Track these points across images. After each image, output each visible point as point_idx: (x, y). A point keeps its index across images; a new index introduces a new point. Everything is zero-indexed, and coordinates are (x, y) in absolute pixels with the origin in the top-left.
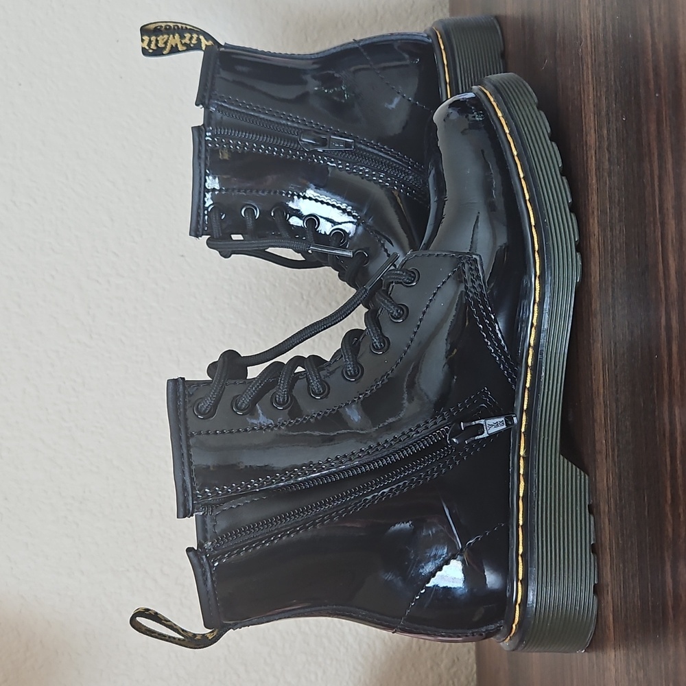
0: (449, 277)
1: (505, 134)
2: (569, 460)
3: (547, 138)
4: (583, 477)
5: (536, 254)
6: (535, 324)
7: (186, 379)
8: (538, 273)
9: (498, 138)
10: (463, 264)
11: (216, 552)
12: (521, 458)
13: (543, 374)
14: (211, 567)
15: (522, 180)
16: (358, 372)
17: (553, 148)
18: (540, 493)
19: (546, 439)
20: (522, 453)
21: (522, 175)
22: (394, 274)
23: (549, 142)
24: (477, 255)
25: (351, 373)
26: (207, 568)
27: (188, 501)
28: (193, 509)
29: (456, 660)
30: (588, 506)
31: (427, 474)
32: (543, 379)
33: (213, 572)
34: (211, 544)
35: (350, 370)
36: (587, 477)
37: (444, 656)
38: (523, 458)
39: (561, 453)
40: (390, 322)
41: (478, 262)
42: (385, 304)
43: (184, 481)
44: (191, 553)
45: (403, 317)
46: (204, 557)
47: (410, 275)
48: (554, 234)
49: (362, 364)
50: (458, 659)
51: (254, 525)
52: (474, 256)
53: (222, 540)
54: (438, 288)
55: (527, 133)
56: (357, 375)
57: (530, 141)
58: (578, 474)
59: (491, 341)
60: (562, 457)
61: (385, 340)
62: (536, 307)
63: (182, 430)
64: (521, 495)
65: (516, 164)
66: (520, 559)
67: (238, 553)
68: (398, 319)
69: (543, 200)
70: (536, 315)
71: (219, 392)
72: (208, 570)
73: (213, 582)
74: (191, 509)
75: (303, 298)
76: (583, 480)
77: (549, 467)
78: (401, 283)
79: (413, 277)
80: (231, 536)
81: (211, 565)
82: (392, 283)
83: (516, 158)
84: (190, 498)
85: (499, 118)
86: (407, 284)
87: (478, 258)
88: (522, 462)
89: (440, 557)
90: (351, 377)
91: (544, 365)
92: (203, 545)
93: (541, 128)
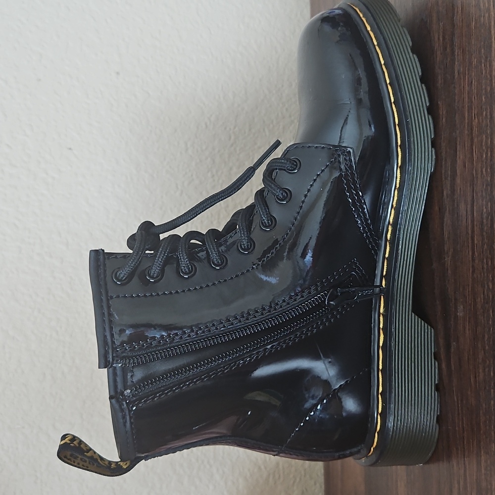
0: (327, 166)
1: (374, 46)
2: (419, 316)
3: (410, 51)
4: (429, 330)
5: (399, 148)
6: (395, 206)
7: (105, 252)
8: (400, 164)
9: (367, 49)
10: (339, 156)
11: (134, 398)
12: (381, 316)
13: (400, 247)
14: (130, 411)
15: (389, 86)
16: (251, 246)
17: (415, 60)
18: (397, 343)
19: (401, 300)
20: (382, 311)
21: (388, 82)
22: (278, 163)
23: (411, 54)
24: (351, 148)
25: (245, 247)
26: (127, 412)
27: (109, 353)
28: (113, 360)
29: (305, 490)
30: (434, 353)
31: (308, 330)
32: (400, 251)
33: (131, 415)
34: (131, 392)
35: (244, 244)
36: (433, 330)
37: (295, 488)
38: (382, 315)
39: (413, 311)
40: (276, 203)
41: (352, 154)
42: (272, 188)
43: (105, 336)
44: (113, 401)
45: (287, 200)
46: (124, 403)
47: (293, 164)
48: (415, 132)
49: (254, 239)
50: (306, 490)
51: (167, 375)
52: (348, 149)
53: (140, 388)
54: (318, 175)
55: (393, 45)
56: (250, 249)
57: (396, 52)
58: (426, 327)
59: (361, 220)
60: (413, 315)
61: (272, 218)
62: (396, 192)
63: (103, 292)
64: (381, 344)
65: (384, 72)
66: (380, 396)
67: (153, 398)
68: (283, 200)
69: (407, 103)
70: (396, 198)
71: (137, 262)
72: (127, 414)
73: (131, 423)
74: (111, 360)
75: (177, 187)
76: (429, 333)
77: (404, 323)
78: (284, 170)
79: (295, 165)
80: (147, 385)
81: (130, 409)
82: (277, 169)
83: (384, 67)
84: (110, 351)
85: (368, 32)
86: (289, 171)
87: (351, 151)
88: (381, 318)
89: (317, 397)
90: (245, 250)
91: (401, 239)
92: (123, 392)
93: (405, 42)
